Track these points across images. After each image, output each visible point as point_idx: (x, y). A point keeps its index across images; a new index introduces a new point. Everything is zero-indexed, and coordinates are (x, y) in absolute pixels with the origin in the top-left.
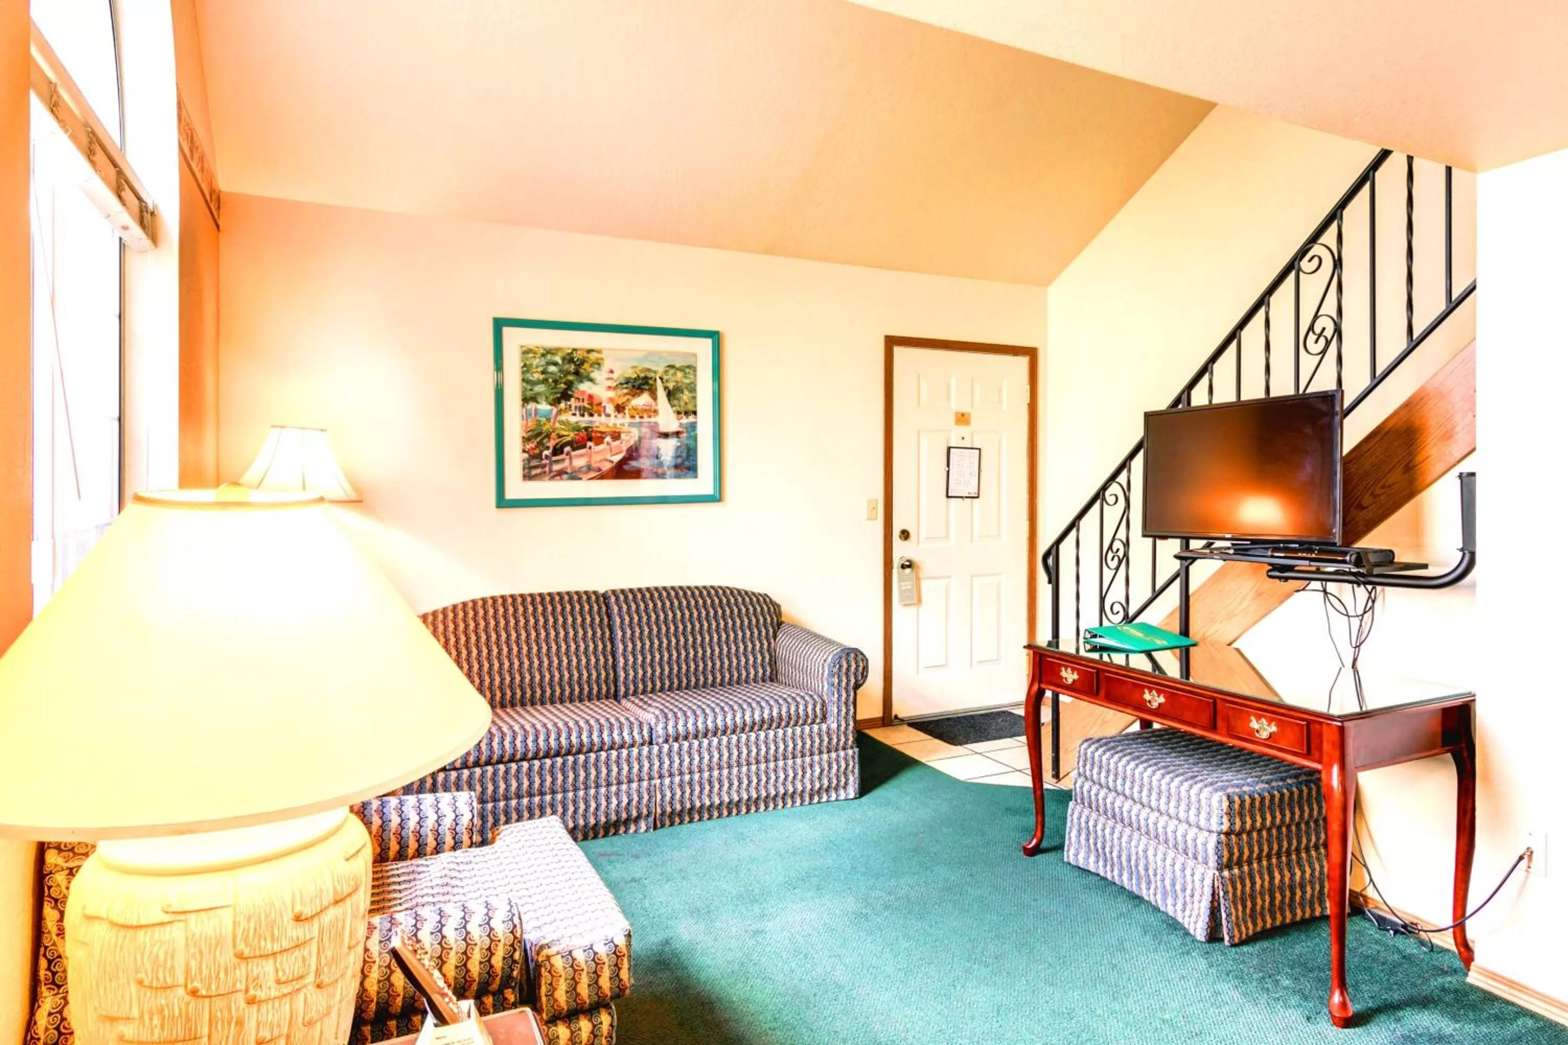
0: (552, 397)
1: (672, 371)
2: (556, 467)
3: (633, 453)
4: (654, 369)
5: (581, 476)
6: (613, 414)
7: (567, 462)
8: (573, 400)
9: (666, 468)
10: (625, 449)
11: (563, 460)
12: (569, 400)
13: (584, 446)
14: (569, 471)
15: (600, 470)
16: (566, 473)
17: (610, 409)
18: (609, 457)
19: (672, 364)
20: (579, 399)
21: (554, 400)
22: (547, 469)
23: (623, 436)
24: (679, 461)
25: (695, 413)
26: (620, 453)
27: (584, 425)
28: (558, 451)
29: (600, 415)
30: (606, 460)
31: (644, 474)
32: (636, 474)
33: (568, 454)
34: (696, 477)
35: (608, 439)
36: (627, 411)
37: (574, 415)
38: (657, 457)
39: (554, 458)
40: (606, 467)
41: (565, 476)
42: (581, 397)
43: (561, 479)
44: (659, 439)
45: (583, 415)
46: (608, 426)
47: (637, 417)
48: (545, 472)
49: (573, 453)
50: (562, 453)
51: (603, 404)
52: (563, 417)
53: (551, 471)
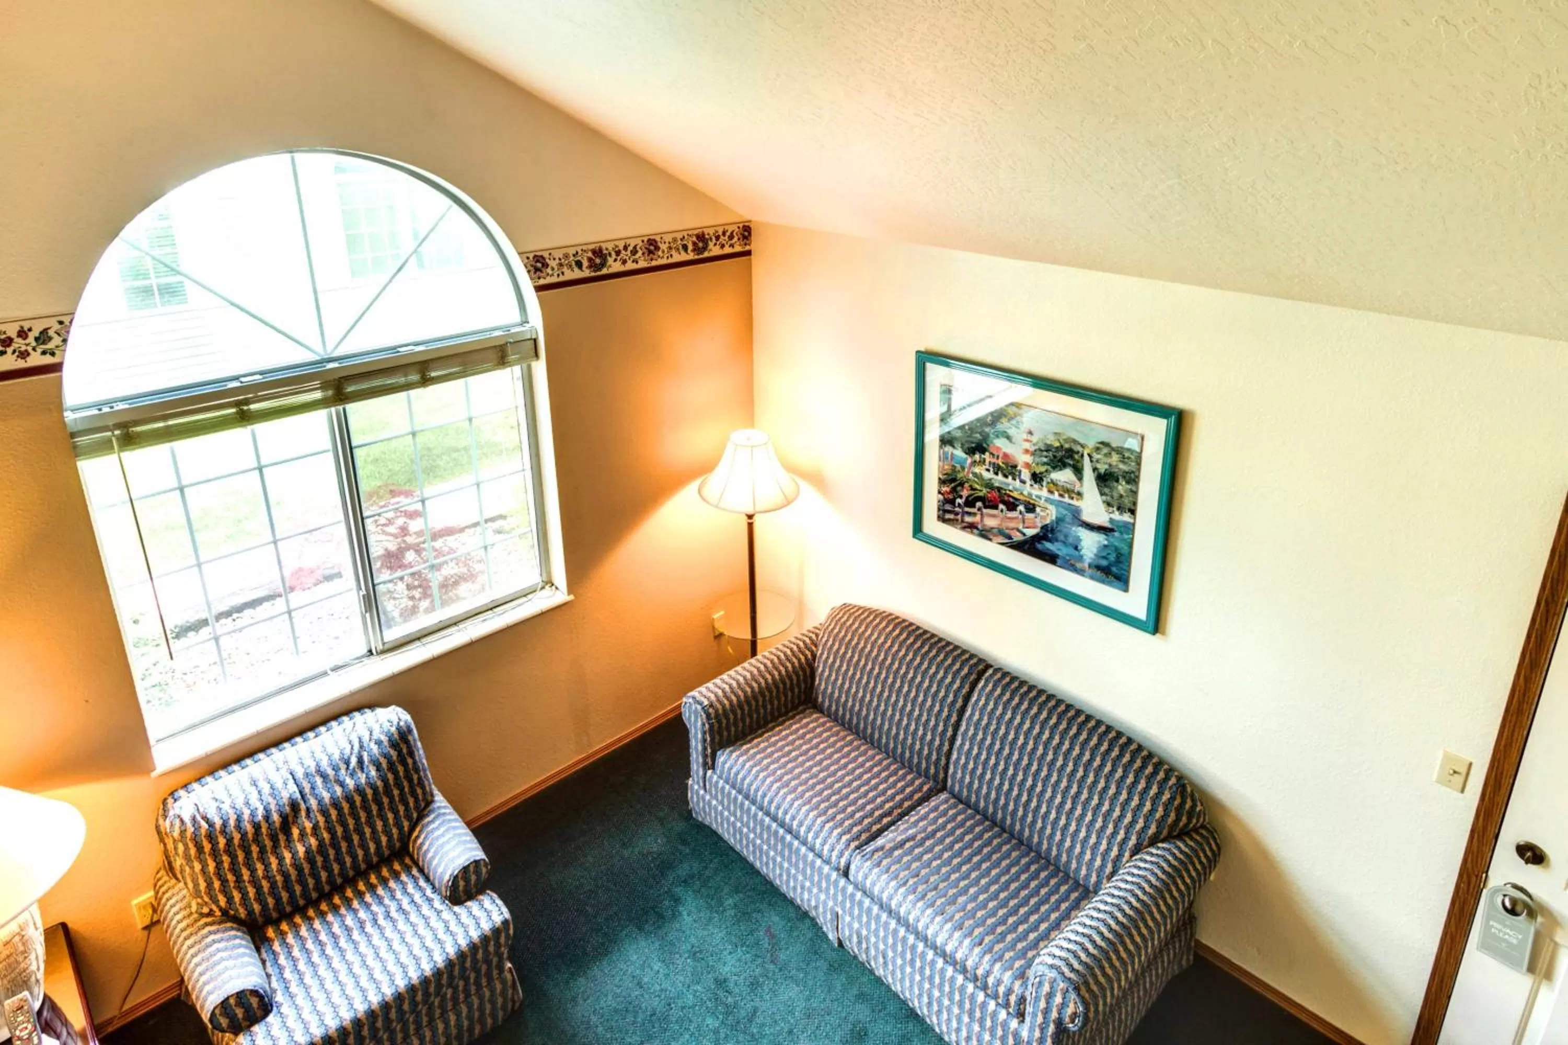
0: (967, 446)
1: (1105, 450)
2: (968, 519)
3: (1047, 533)
4: (1082, 441)
5: (991, 537)
6: (1029, 482)
7: (978, 518)
8: (987, 454)
9: (1086, 565)
10: (1040, 525)
11: (974, 514)
12: (984, 453)
13: (996, 507)
14: (980, 527)
15: (1010, 538)
16: (978, 529)
17: (1026, 475)
18: (1021, 527)
19: (1106, 440)
20: (993, 455)
21: (969, 449)
22: (959, 517)
23: (1038, 509)
24: (1104, 563)
25: (1133, 512)
26: (1034, 527)
27: (997, 484)
28: (970, 503)
29: (1014, 479)
30: (1018, 530)
31: (1059, 561)
32: (1051, 559)
33: (979, 509)
34: (1126, 590)
35: (1021, 508)
36: (1044, 483)
37: (988, 470)
38: (1076, 548)
39: (967, 509)
40: (1018, 537)
41: (975, 531)
42: (996, 454)
43: (972, 533)
44: (1080, 528)
45: (996, 474)
46: (1022, 494)
47: (1056, 493)
48: (957, 520)
49: (985, 511)
50: (974, 506)
51: (1019, 468)
52: (977, 470)
53: (963, 521)
